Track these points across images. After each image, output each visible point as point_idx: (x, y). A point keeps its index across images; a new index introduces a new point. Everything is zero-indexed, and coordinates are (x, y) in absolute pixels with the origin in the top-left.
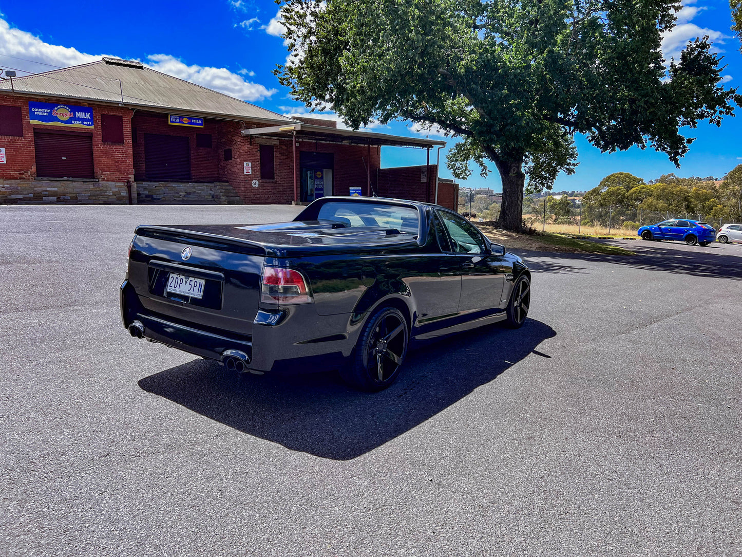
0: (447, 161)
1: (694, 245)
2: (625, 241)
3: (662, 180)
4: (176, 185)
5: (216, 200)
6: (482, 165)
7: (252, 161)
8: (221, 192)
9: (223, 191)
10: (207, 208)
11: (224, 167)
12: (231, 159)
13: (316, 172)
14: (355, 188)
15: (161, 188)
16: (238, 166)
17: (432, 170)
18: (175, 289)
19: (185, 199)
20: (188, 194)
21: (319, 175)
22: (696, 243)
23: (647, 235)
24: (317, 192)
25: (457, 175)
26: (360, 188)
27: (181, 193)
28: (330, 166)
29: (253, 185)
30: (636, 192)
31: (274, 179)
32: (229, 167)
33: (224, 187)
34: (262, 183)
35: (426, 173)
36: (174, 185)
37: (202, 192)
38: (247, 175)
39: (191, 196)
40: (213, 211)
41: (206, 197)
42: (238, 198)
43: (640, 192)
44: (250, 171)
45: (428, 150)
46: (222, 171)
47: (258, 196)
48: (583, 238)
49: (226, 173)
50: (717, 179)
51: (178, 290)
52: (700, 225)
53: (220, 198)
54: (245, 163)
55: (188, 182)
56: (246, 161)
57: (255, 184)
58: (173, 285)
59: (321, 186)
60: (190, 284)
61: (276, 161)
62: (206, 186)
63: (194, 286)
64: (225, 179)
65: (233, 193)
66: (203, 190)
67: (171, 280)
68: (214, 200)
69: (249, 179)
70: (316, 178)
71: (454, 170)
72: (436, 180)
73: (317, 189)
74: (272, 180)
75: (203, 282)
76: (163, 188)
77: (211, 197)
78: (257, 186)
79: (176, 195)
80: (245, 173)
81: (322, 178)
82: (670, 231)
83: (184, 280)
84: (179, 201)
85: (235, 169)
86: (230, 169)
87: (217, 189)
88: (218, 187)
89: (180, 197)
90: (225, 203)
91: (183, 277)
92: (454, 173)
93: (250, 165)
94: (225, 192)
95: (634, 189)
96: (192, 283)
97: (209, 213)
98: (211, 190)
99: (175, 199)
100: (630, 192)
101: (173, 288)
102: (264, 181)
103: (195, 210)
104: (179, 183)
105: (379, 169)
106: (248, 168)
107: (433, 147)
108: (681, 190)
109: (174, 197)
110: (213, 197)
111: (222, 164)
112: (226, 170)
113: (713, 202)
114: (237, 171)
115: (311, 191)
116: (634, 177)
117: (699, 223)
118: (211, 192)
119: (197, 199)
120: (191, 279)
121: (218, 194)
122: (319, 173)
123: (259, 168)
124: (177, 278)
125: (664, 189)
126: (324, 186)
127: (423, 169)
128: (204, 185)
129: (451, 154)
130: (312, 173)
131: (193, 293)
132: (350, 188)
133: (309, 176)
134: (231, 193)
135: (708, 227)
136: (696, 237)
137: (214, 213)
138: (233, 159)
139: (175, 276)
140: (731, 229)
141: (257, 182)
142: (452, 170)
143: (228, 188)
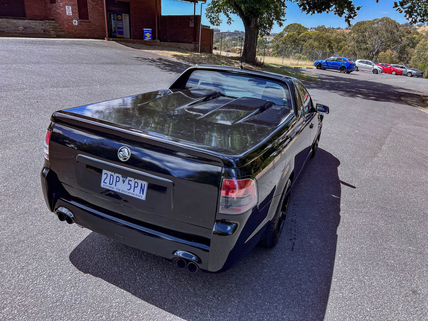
0: (206, 12)
1: (344, 73)
2: (308, 70)
3: (318, 29)
4: (16, 22)
5: (47, 33)
6: (228, 16)
7: (72, 5)
8: (50, 28)
9: (52, 27)
10: (45, 42)
11: (51, 9)
12: (56, 3)
13: (117, 15)
14: (148, 29)
15: (4, 23)
16: (62, 9)
17: (197, 19)
18: (110, 185)
19: (24, 32)
20: (25, 28)
21: (120, 18)
22: (345, 72)
23: (319, 66)
24: (119, 30)
25: (213, 23)
26: (151, 30)
27: (20, 28)
28: (128, 12)
29: (73, 23)
30: (303, 36)
31: (88, 19)
32: (54, 8)
33: (52, 24)
34: (80, 22)
35: (193, 21)
36: (15, 21)
37: (36, 27)
38: (69, 16)
39: (28, 30)
40: (50, 44)
41: (39, 31)
42: (63, 33)
43: (305, 36)
44: (71, 13)
45: (195, 4)
46: (49, 12)
47: (78, 32)
48: (286, 68)
49: (52, 13)
50: (342, 29)
51: (115, 187)
52: (348, 61)
53: (50, 32)
54: (66, 7)
55: (25, 19)
56: (67, 5)
57: (75, 23)
58: (107, 181)
59: (122, 26)
60: (129, 184)
61: (89, 6)
62: (39, 23)
63: (135, 187)
64: (51, 17)
65: (59, 29)
66: (36, 26)
67: (104, 176)
68: (46, 34)
69: (70, 19)
70: (118, 20)
71: (211, 19)
72: (200, 26)
73: (118, 28)
74: (87, 21)
75: (145, 184)
76: (6, 24)
77: (43, 31)
78: (77, 24)
79: (17, 29)
80: (67, 14)
81: (122, 20)
82: (332, 64)
83: (121, 179)
84: (19, 33)
85: (59, 11)
86: (55, 10)
87: (46, 25)
88: (47, 24)
89: (19, 31)
90: (54, 36)
91: (120, 176)
92: (211, 21)
93: (70, 8)
94: (53, 27)
95: (302, 34)
96: (132, 183)
97: (47, 46)
98: (42, 26)
99: (16, 32)
100: (300, 36)
101: (108, 184)
102: (82, 20)
103: (36, 44)
104: (18, 20)
105: (161, 15)
106: (69, 11)
107: (197, 2)
108: (327, 36)
109: (15, 30)
110: (44, 31)
111: (48, 6)
112: (52, 11)
113: (343, 43)
114: (61, 12)
115: (114, 29)
116: (303, 27)
117: (348, 60)
118: (43, 27)
119: (32, 32)
120: (129, 178)
121: (48, 29)
122: (119, 16)
123: (77, 11)
124: (111, 175)
125: (318, 35)
126: (124, 25)
127: (191, 18)
128: (36, 22)
129: (209, 8)
130: (115, 16)
131: (133, 193)
132: (144, 29)
133: (112, 18)
134: (57, 28)
135: (352, 62)
136: (346, 68)
137: (51, 46)
138: (57, 3)
139: (109, 173)
140: (360, 62)
141: (77, 22)
142: (209, 19)
143: (55, 24)
